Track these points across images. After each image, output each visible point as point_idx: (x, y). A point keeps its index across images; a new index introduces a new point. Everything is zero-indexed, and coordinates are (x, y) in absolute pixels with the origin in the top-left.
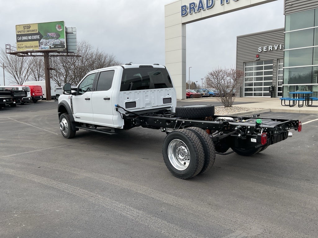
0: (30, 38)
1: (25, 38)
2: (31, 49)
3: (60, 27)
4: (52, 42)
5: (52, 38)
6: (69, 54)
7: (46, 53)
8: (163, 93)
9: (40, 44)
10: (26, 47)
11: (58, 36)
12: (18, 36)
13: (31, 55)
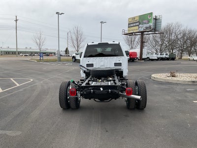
0: (134, 25)
1: (132, 25)
2: (135, 31)
3: (150, 17)
4: (145, 26)
5: (145, 23)
6: (156, 32)
7: (142, 33)
8: (116, 59)
9: (139, 27)
10: (132, 30)
11: (149, 22)
12: (129, 24)
13: (135, 35)
